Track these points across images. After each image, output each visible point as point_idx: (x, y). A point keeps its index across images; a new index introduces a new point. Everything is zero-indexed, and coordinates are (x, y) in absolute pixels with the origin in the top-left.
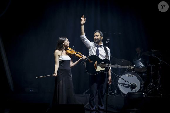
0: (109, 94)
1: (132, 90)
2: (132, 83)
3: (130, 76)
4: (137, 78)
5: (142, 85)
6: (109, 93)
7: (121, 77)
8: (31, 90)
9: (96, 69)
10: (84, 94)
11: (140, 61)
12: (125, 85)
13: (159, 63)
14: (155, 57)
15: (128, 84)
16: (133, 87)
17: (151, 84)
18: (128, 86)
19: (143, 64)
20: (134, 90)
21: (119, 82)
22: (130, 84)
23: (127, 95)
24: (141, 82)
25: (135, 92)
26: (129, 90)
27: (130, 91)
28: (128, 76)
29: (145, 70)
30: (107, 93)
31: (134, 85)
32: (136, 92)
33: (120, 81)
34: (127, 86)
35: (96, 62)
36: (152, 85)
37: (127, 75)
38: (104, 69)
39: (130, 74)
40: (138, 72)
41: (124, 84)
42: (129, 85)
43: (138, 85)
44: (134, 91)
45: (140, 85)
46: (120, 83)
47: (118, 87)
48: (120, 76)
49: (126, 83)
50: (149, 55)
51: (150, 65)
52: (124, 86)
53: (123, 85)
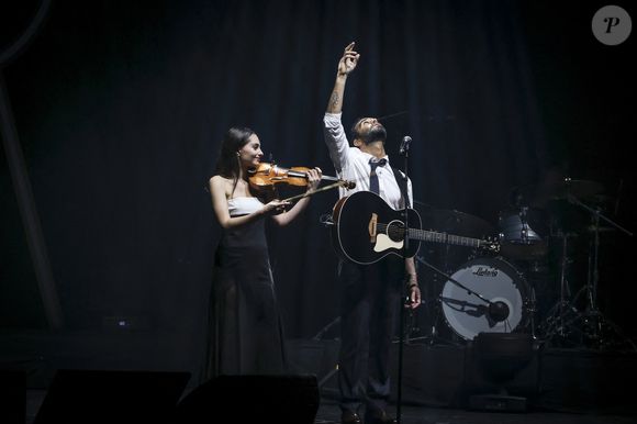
0: (407, 340)
1: (491, 325)
2: (494, 300)
3: (487, 273)
4: (511, 281)
5: (530, 306)
6: (407, 336)
7: (452, 277)
8: (122, 324)
9: (372, 241)
10: (316, 338)
11: (524, 220)
12: (467, 308)
13: (594, 228)
14: (579, 203)
15: (478, 302)
16: (497, 313)
17: (563, 303)
18: (479, 311)
19: (533, 229)
20: (499, 324)
21: (444, 295)
22: (488, 301)
23: (473, 342)
24: (524, 294)
25: (503, 331)
26: (481, 325)
27: (488, 330)
28: (480, 273)
29: (542, 253)
30: (402, 337)
31: (500, 306)
32: (509, 331)
33: (449, 290)
34: (475, 309)
35: (375, 217)
36: (566, 308)
37: (475, 268)
38: (399, 245)
39: (484, 268)
40: (515, 261)
41: (464, 304)
42: (480, 307)
43: (514, 307)
44: (499, 328)
45: (524, 307)
46: (447, 300)
47: (442, 314)
48: (451, 275)
49: (472, 299)
50: (557, 198)
51: (560, 234)
52: (462, 310)
53: (459, 307)
